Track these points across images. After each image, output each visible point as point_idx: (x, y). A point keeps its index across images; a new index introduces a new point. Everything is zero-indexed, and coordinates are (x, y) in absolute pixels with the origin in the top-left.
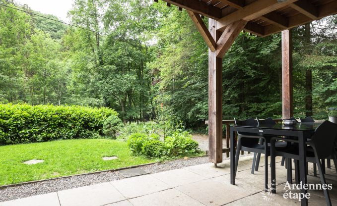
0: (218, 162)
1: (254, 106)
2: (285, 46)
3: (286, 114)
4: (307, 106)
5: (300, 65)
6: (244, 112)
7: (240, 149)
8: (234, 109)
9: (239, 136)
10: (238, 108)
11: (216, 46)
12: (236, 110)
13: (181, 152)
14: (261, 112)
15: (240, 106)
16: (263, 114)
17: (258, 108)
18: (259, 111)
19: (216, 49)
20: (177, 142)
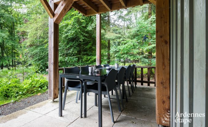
0: (54, 98)
1: (85, 58)
2: (98, 25)
3: (98, 62)
4: (108, 57)
5: (105, 37)
6: (80, 61)
7: (67, 89)
8: (75, 59)
9: (66, 80)
10: (77, 58)
11: (54, 15)
12: (76, 59)
13: (35, 91)
14: (88, 61)
15: (78, 57)
16: (89, 62)
17: (87, 59)
18: (87, 60)
19: (54, 17)
20: (32, 83)
